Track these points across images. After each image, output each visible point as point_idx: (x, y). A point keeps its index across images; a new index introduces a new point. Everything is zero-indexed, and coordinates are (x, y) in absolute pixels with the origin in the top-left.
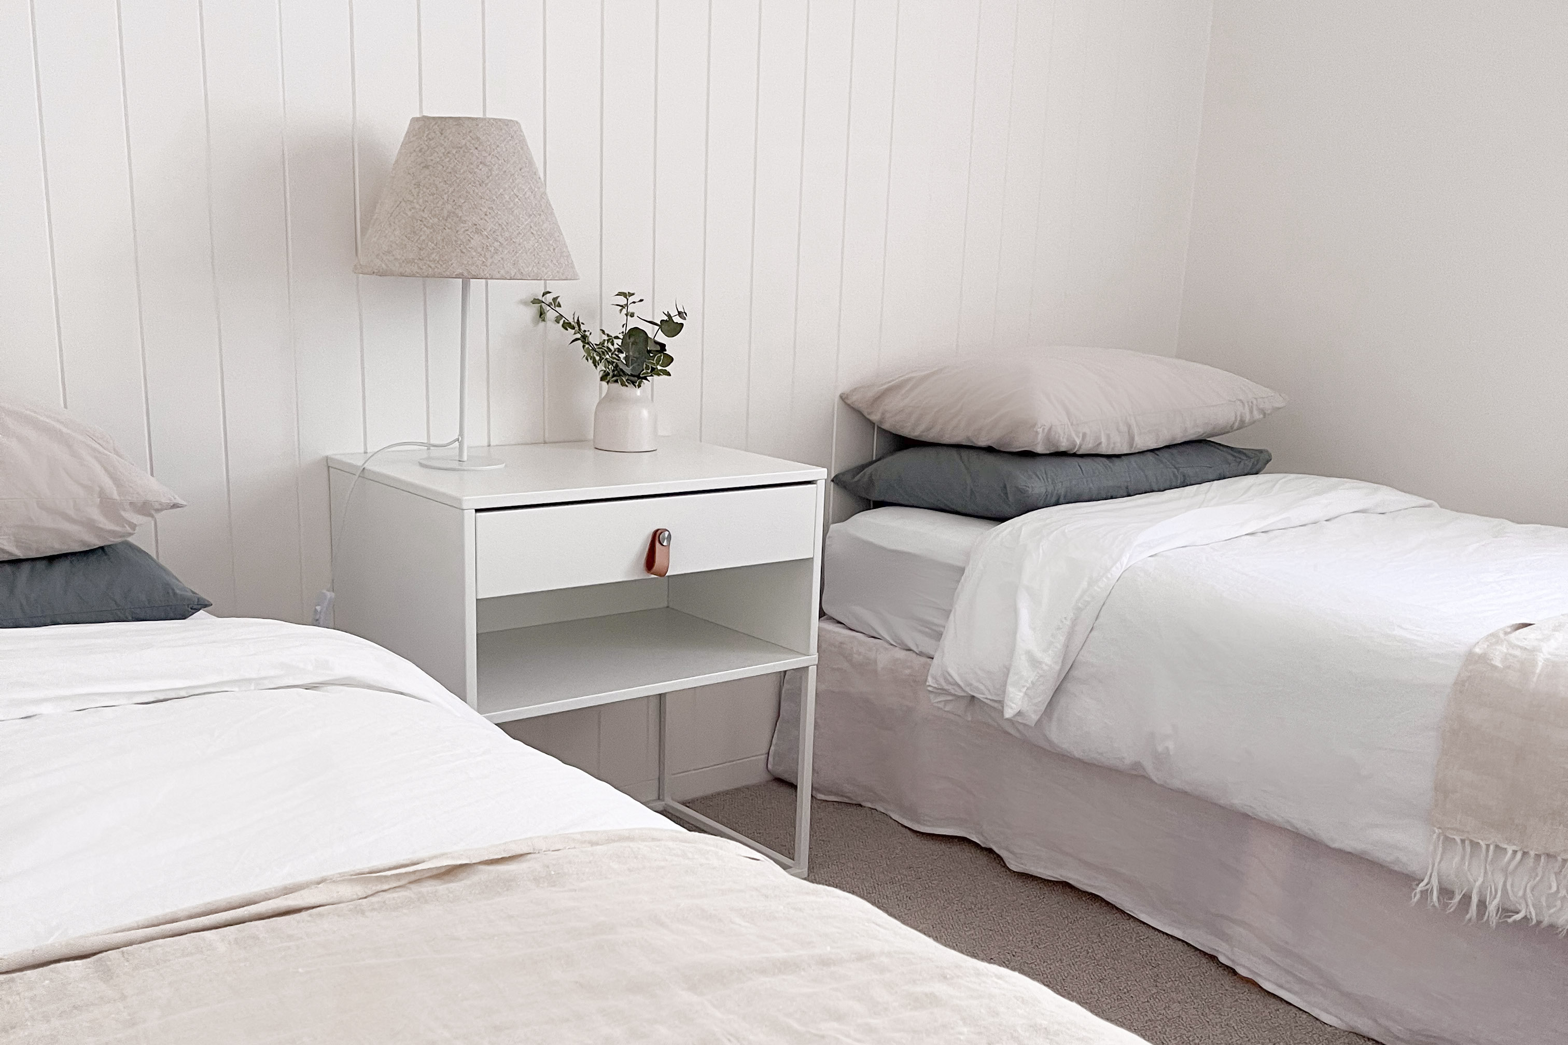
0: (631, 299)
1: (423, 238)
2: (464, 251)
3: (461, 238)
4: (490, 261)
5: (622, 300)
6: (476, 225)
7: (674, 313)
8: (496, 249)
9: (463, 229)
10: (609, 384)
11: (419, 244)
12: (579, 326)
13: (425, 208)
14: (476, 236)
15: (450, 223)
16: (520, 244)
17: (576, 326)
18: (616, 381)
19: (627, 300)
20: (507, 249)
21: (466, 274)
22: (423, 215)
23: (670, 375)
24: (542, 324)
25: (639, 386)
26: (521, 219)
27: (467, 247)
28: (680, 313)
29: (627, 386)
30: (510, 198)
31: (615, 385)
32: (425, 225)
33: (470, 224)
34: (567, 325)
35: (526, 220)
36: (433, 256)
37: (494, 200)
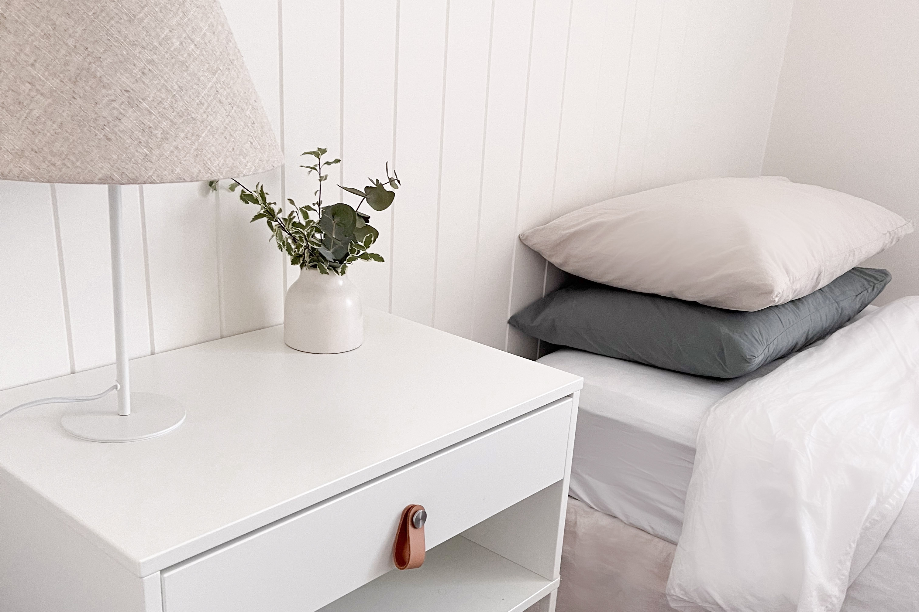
0: (324, 158)
1: (36, 113)
2: (110, 135)
3: (105, 114)
4: (156, 152)
5: (313, 160)
6: (127, 91)
7: (384, 180)
8: (165, 133)
9: (106, 99)
10: (304, 268)
11: (30, 123)
12: (264, 199)
13: (35, 61)
14: (130, 111)
15: (83, 88)
16: (203, 122)
17: (260, 199)
18: (314, 267)
19: (319, 159)
20: (183, 131)
21: (117, 176)
22: (34, 73)
23: (383, 261)
24: (212, 194)
25: (343, 273)
26: (202, 78)
27: (116, 129)
28: (391, 181)
29: (328, 273)
30: (181, 43)
31: (313, 272)
32: (38, 90)
33: (118, 91)
34: (246, 198)
35: (209, 81)
36: (58, 144)
37: (155, 47)
